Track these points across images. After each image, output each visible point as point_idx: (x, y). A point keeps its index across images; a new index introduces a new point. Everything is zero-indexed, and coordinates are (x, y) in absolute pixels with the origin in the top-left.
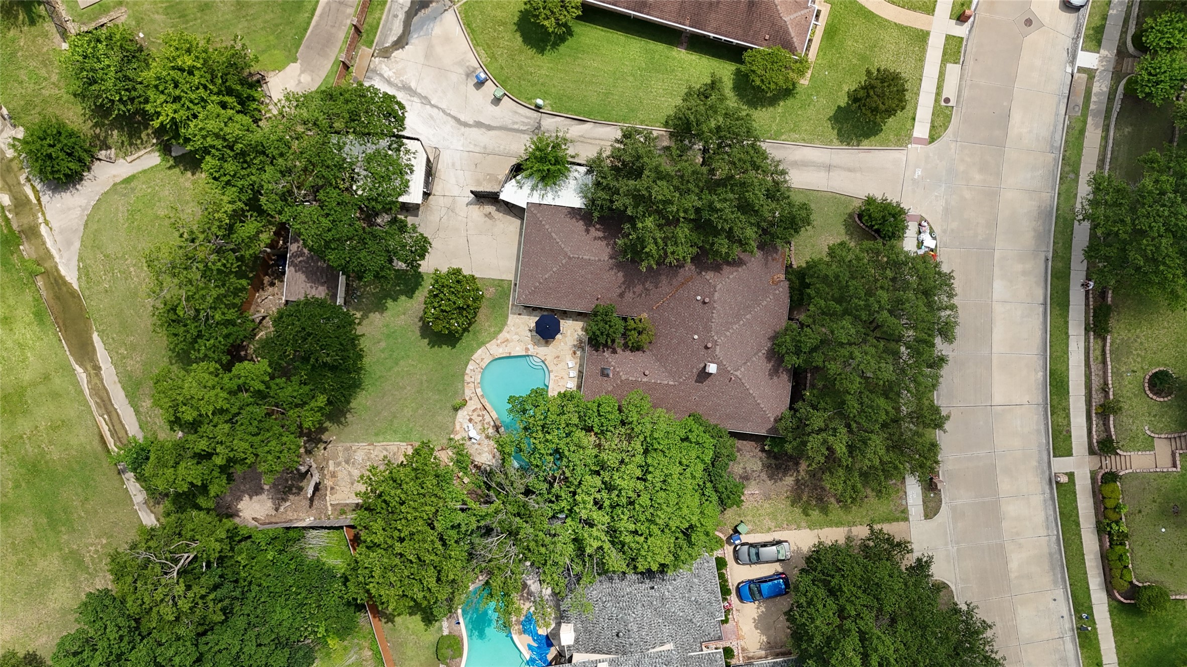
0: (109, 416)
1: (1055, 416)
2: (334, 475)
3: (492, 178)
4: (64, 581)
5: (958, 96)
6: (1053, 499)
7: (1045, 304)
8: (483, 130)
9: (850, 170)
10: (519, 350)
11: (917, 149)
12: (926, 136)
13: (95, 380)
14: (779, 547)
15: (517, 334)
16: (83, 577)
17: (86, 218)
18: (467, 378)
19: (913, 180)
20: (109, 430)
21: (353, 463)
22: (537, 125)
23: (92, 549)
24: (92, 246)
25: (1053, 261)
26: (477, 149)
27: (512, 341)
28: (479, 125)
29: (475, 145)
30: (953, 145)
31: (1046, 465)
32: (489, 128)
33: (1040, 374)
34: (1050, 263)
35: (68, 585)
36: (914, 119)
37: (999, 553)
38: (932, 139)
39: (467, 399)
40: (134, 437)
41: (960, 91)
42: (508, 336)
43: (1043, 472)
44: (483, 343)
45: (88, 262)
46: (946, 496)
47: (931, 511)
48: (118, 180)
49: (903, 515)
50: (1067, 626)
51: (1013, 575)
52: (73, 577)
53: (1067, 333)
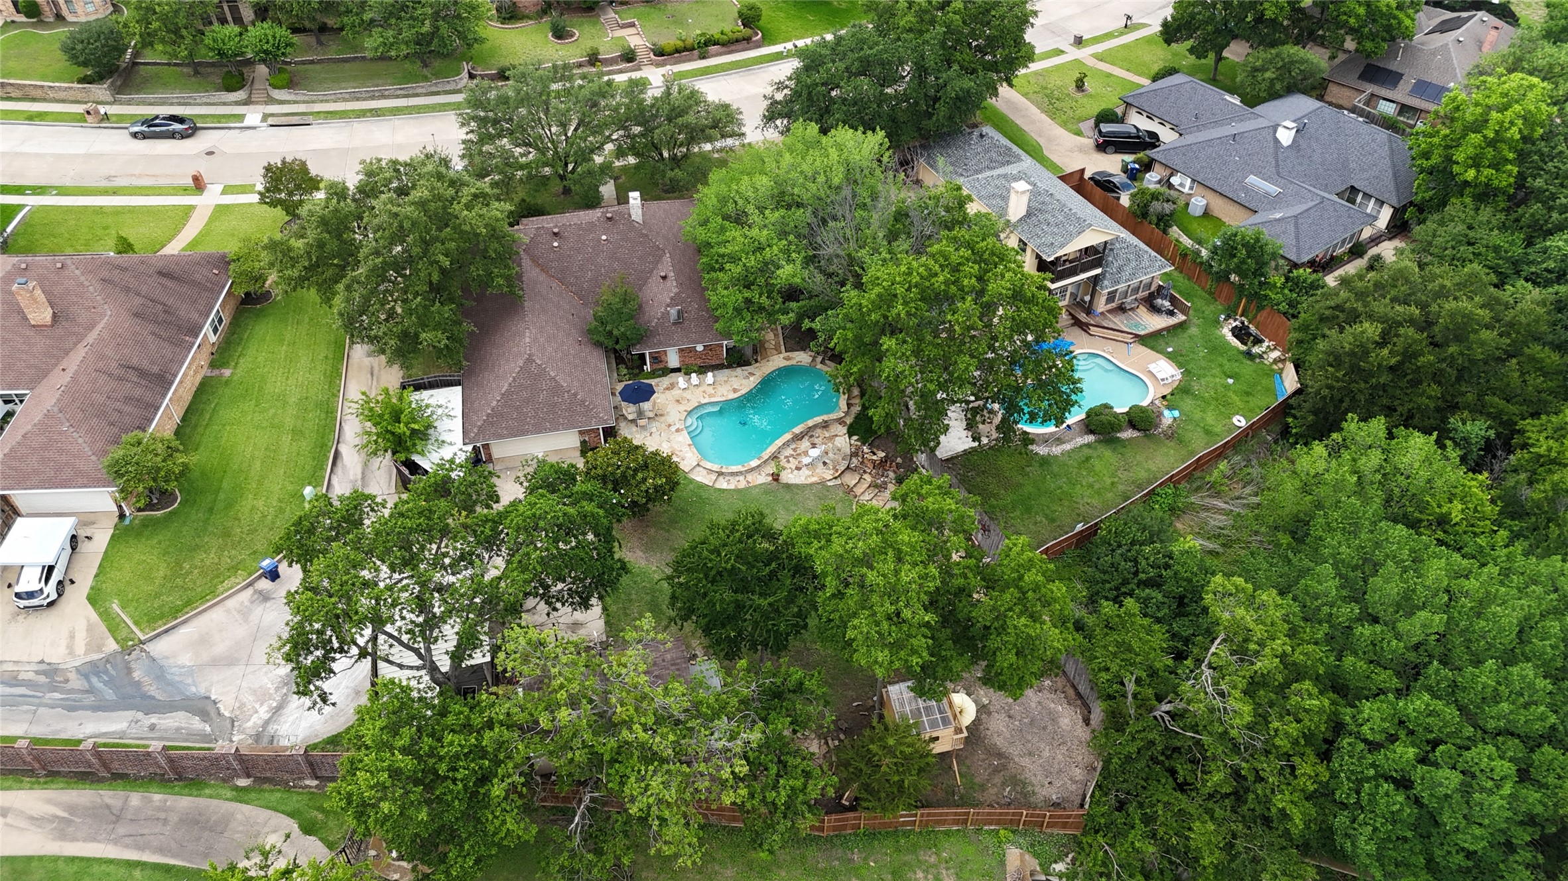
10: (682, 439)
18: (742, 485)
39: (770, 478)
44: (685, 476)
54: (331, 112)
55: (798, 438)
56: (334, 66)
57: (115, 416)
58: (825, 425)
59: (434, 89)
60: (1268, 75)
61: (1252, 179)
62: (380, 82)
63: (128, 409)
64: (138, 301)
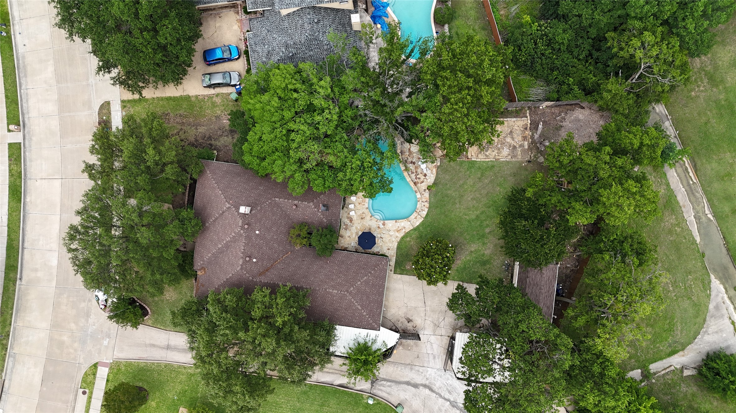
0: (688, 183)
1: (19, 171)
2: (525, 138)
3: (407, 348)
4: (723, 65)
5: (76, 395)
6: (23, 114)
7: (23, 248)
8: (412, 382)
9: (153, 346)
10: (390, 224)
11: (106, 359)
12: (99, 368)
13: (698, 208)
14: (208, 83)
15: (391, 236)
16: (709, 68)
17: (705, 326)
18: (427, 205)
19: (109, 337)
20: (689, 173)
21: (510, 146)
22: (374, 385)
23: (701, 88)
24: (700, 306)
25: (16, 278)
26: (417, 368)
27: (394, 231)
28: (416, 386)
29: (418, 371)
30: (82, 361)
31: (27, 137)
32: (408, 383)
33: (28, 200)
34: (18, 276)
35: (720, 63)
36: (107, 381)
37: (60, 78)
38: (95, 366)
39: (427, 191)
40: (671, 168)
41: (76, 399)
42: (397, 234)
43: (29, 132)
44: (415, 229)
45: (703, 294)
46: (95, 117)
47: (106, 107)
48: (681, 353)
49: (124, 104)
50: (17, 27)
51: (51, 62)
52: (716, 68)
53: (9, 228)
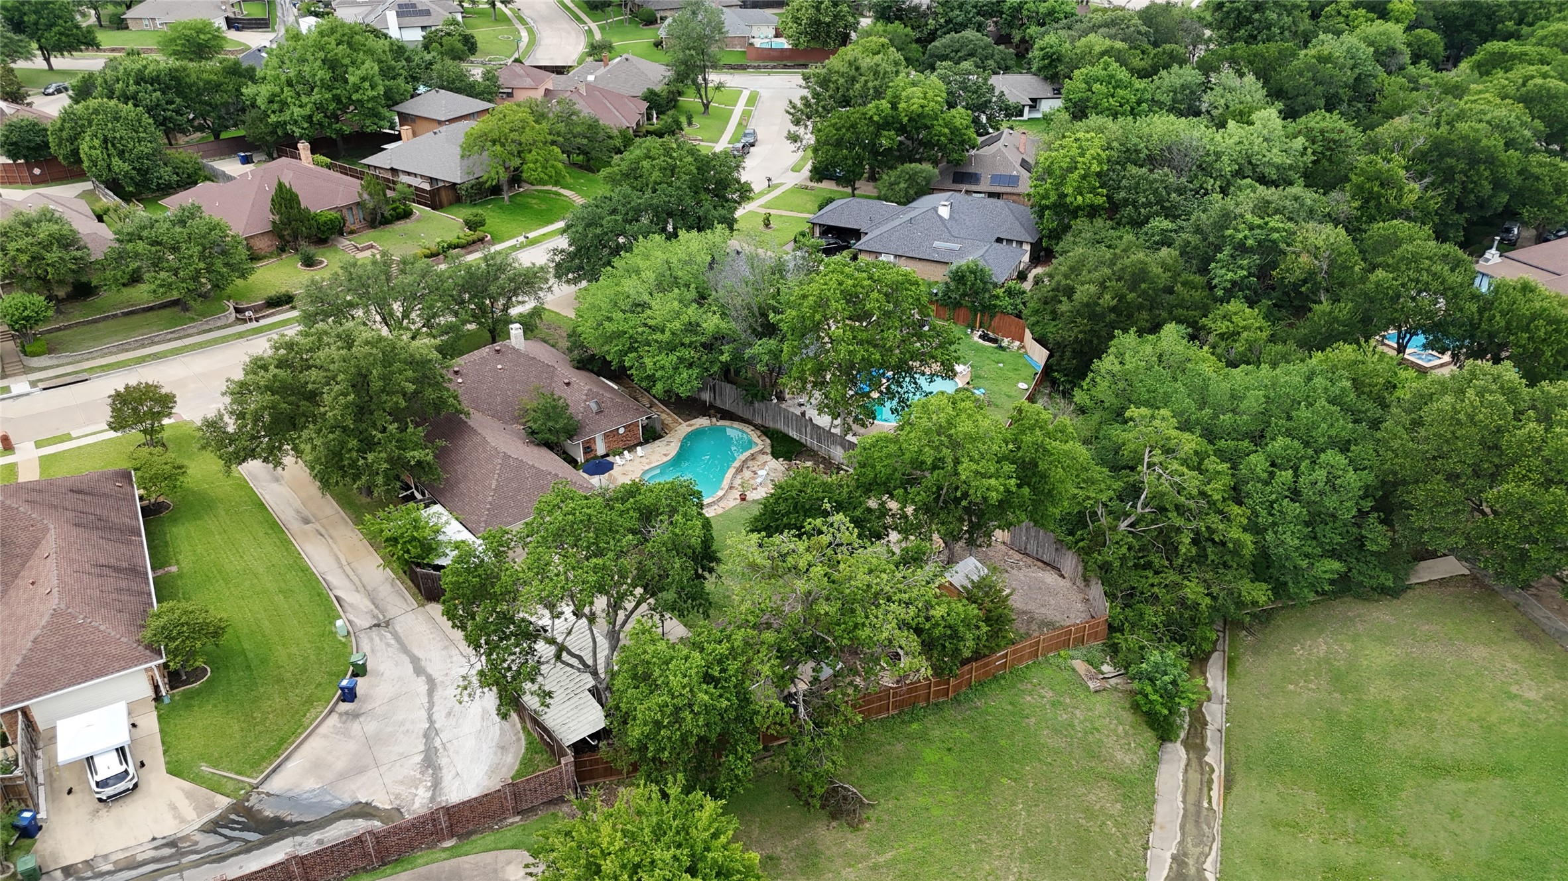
8: (423, 663)
13: (1194, 851)
20: (1210, 789)
28: (419, 670)
32: (415, 660)
54: (105, 366)
55: (740, 470)
56: (87, 328)
57: (118, 605)
58: (753, 457)
59: (206, 327)
60: (902, 185)
61: (936, 244)
62: (145, 331)
63: (124, 598)
64: (70, 514)
